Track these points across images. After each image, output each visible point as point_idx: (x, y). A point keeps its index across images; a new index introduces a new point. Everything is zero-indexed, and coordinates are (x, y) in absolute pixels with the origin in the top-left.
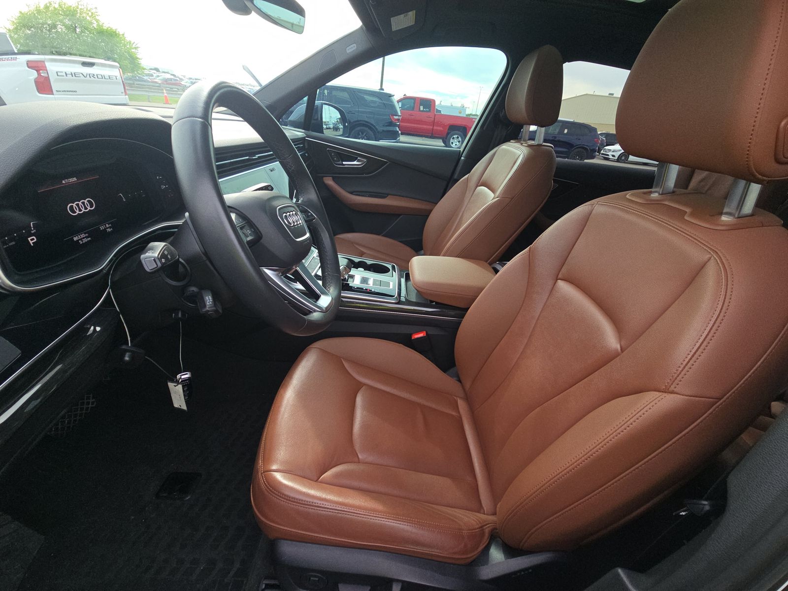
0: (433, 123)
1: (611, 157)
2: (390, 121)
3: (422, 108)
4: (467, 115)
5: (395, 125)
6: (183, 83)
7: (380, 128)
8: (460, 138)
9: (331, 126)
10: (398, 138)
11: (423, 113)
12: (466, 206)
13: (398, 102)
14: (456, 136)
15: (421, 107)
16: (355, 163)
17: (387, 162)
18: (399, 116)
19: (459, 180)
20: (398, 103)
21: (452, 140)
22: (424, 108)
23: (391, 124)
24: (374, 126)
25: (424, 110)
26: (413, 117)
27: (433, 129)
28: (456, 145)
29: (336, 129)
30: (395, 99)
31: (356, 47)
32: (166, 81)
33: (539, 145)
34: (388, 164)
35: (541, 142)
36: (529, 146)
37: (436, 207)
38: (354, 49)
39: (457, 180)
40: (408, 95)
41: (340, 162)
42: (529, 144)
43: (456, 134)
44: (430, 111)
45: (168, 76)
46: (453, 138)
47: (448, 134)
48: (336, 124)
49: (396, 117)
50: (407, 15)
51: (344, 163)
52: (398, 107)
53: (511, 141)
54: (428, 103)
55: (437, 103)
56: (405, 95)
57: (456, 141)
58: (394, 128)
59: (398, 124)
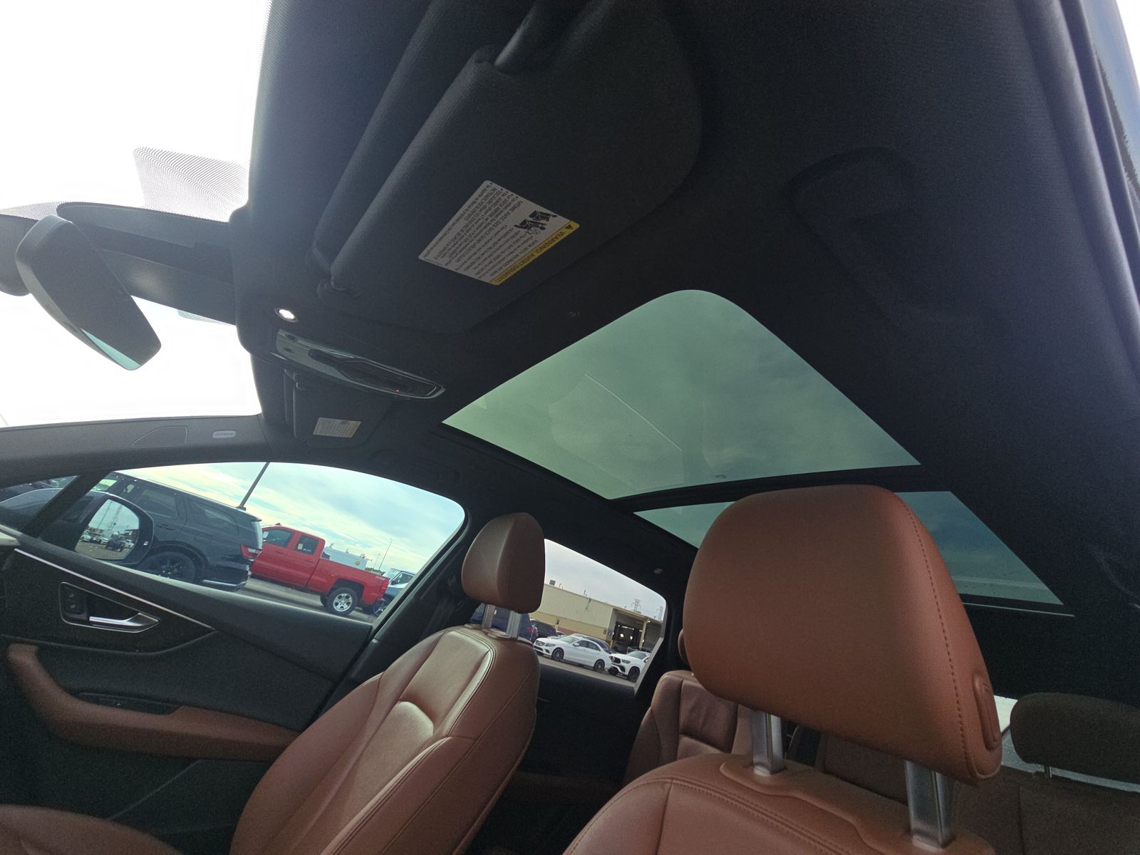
0: (313, 571)
1: (544, 652)
2: (238, 553)
3: (300, 547)
4: (366, 569)
5: (246, 562)
7: (214, 562)
8: (350, 599)
9: (106, 540)
10: (243, 583)
11: (302, 554)
12: (368, 744)
13: (264, 530)
14: (346, 595)
16: (125, 622)
17: (213, 631)
18: (256, 549)
19: (359, 684)
20: (263, 532)
21: (336, 600)
22: (304, 547)
23: (239, 558)
24: (204, 556)
25: (305, 549)
27: (310, 579)
28: (342, 607)
29: (115, 544)
30: (262, 525)
31: (234, 436)
33: (513, 640)
34: (213, 633)
35: (515, 636)
36: (500, 639)
37: (298, 740)
38: (230, 436)
39: (357, 683)
40: (284, 525)
41: (83, 617)
42: (498, 635)
43: (346, 592)
44: (313, 553)
46: (340, 597)
47: (332, 590)
48: (121, 539)
49: (251, 550)
50: (345, 423)
51: (92, 619)
52: (261, 537)
53: (466, 625)
54: (315, 543)
55: (327, 545)
56: (279, 524)
57: (343, 601)
58: (242, 565)
59: (252, 560)
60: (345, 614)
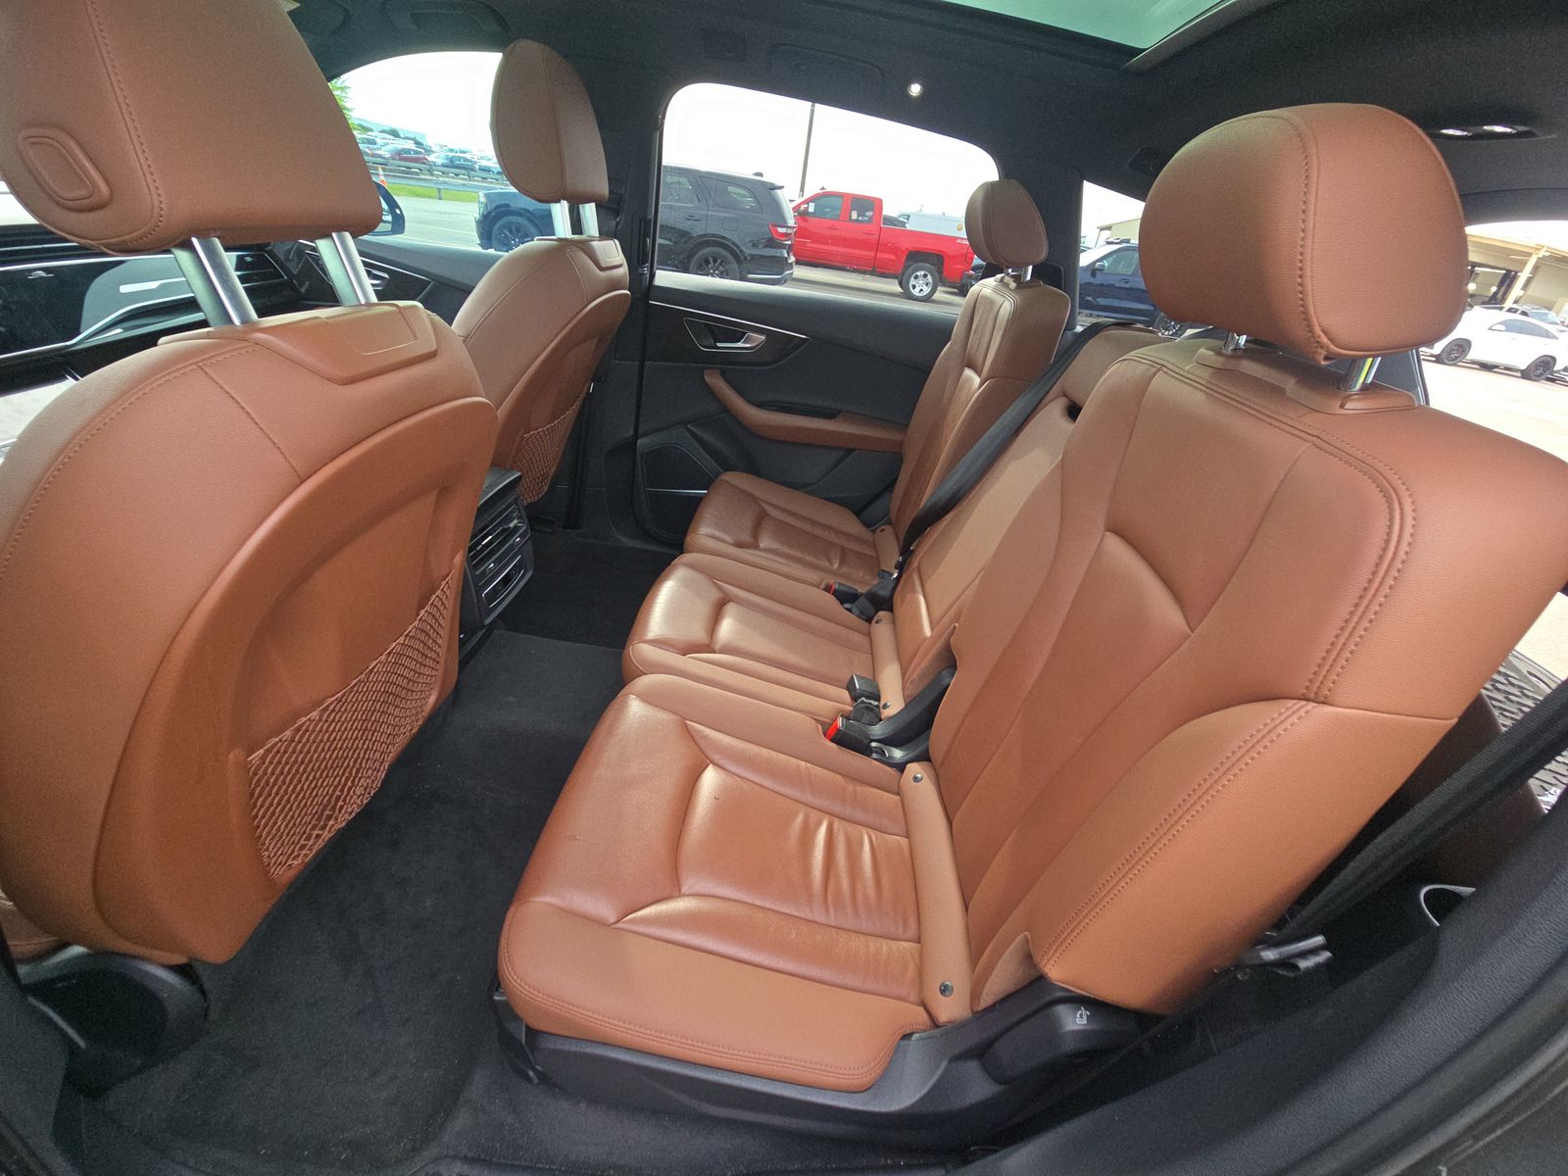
0: (877, 246)
2: (768, 236)
3: (854, 215)
5: (781, 246)
6: (431, 158)
7: (748, 251)
8: (929, 277)
10: (787, 272)
11: (858, 225)
14: (923, 273)
15: (853, 212)
17: (429, 283)
18: (788, 227)
21: (912, 282)
22: (858, 215)
23: (772, 243)
24: (738, 247)
25: (860, 218)
26: (835, 233)
27: (876, 257)
28: (921, 290)
32: (400, 155)
40: (829, 189)
43: (922, 269)
44: (870, 220)
45: (410, 145)
46: (916, 277)
47: (907, 268)
49: (781, 230)
52: (791, 210)
54: (876, 204)
55: (885, 204)
56: (823, 188)
57: (921, 282)
58: (778, 250)
59: (789, 242)
60: (927, 299)
